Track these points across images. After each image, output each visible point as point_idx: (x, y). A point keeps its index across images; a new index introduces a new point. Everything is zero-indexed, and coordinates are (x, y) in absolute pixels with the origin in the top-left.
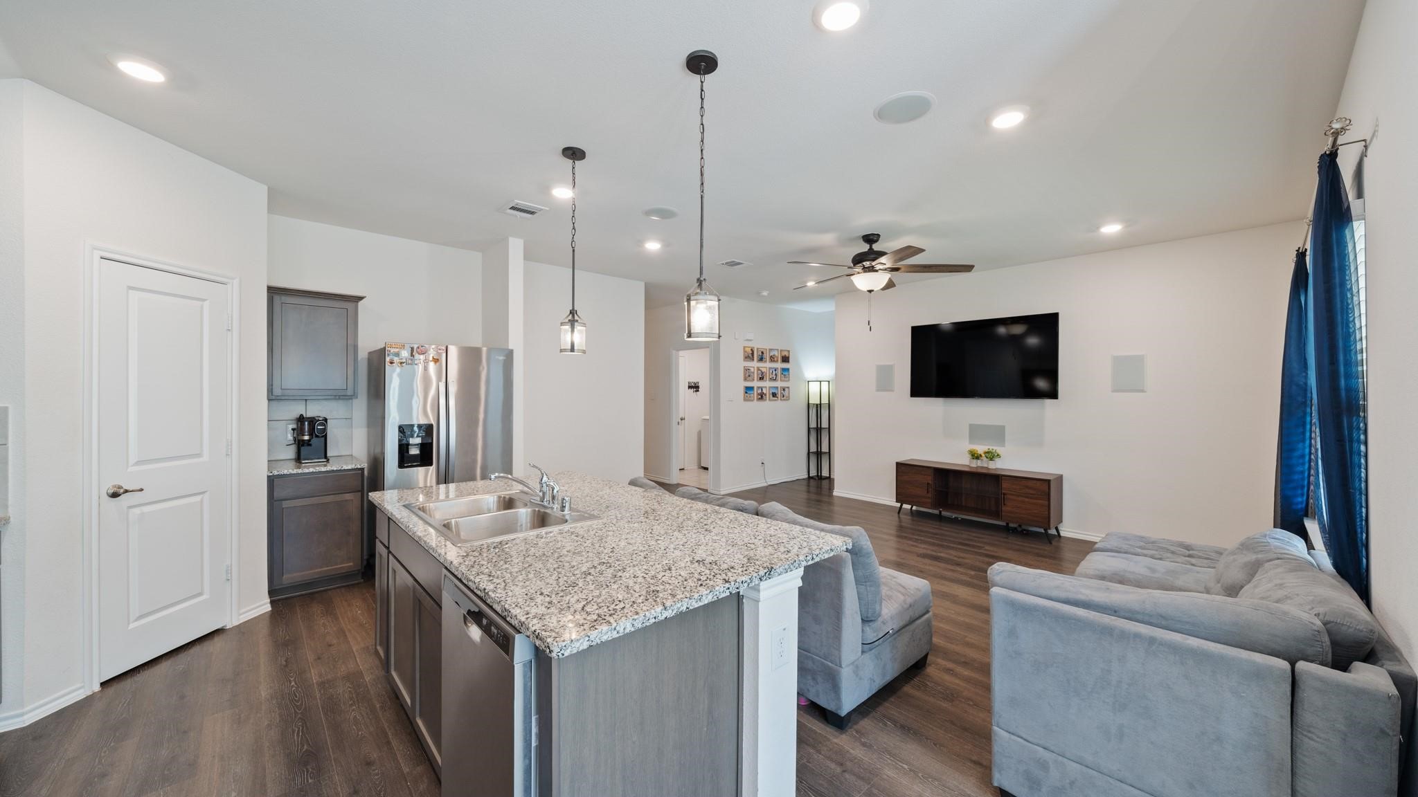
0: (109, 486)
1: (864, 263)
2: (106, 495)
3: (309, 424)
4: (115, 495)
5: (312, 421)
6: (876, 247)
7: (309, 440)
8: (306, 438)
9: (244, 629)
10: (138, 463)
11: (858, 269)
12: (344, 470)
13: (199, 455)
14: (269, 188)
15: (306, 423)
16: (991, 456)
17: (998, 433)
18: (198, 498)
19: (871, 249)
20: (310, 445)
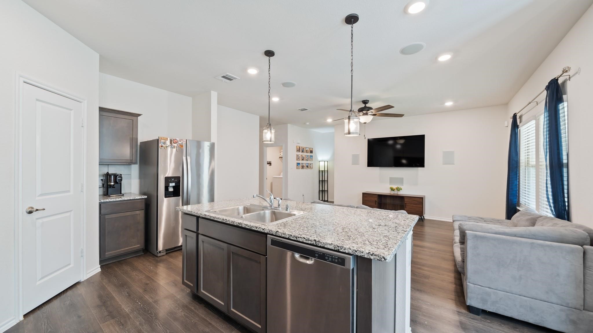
0: (26, 208)
1: (364, 112)
2: (25, 211)
3: (114, 177)
4: (30, 212)
5: (115, 175)
6: (367, 105)
7: (114, 185)
8: (112, 184)
9: (89, 281)
10: (41, 195)
11: (361, 114)
12: (136, 199)
13: (69, 191)
14: (100, 56)
15: (112, 176)
16: (398, 189)
17: (401, 181)
18: (68, 214)
19: (365, 106)
20: (114, 187)
